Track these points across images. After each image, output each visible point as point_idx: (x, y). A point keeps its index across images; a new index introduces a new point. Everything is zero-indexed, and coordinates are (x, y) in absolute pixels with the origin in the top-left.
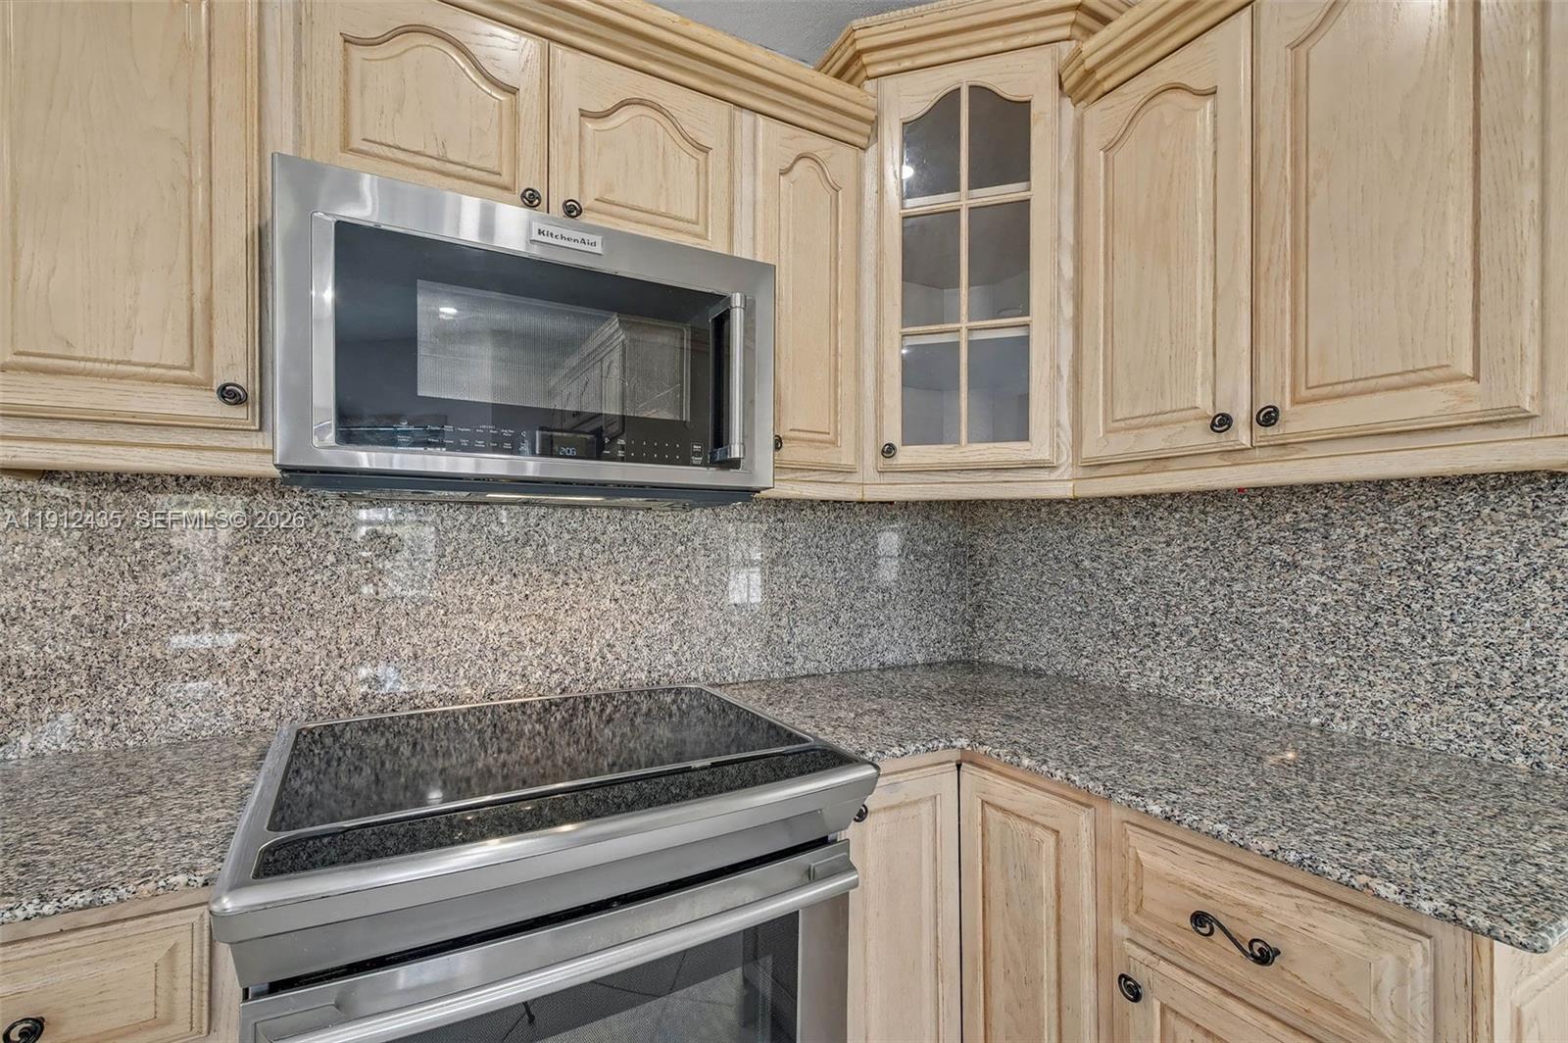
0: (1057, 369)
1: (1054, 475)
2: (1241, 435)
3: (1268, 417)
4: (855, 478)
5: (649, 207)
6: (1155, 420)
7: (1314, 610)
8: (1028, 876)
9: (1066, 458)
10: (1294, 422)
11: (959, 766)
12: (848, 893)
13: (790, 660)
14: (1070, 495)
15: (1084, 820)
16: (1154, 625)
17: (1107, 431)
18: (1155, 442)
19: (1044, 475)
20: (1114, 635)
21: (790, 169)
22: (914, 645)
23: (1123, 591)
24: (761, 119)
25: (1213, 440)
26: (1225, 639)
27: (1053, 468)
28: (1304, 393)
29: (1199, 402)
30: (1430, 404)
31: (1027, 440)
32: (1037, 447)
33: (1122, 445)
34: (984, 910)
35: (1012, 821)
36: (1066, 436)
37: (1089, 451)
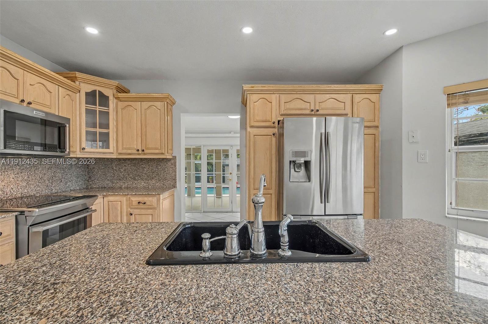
0: (114, 139)
1: (113, 155)
2: (140, 152)
3: (143, 151)
4: (75, 153)
5: (42, 103)
6: (129, 149)
7: (147, 173)
8: (116, 209)
9: (115, 152)
10: (146, 151)
11: (103, 198)
12: (92, 214)
13: (52, 190)
14: (116, 157)
15: (125, 198)
16: (126, 177)
17: (122, 149)
18: (129, 151)
19: (112, 154)
20: (120, 179)
21: (65, 97)
22: (77, 185)
23: (121, 172)
24: (60, 87)
25: (137, 152)
26: (136, 178)
27: (113, 153)
28: (146, 148)
29: (135, 147)
30: (157, 151)
31: (109, 149)
32: (111, 150)
33: (125, 151)
34: (108, 217)
35: (113, 202)
36: (115, 149)
37: (119, 152)
